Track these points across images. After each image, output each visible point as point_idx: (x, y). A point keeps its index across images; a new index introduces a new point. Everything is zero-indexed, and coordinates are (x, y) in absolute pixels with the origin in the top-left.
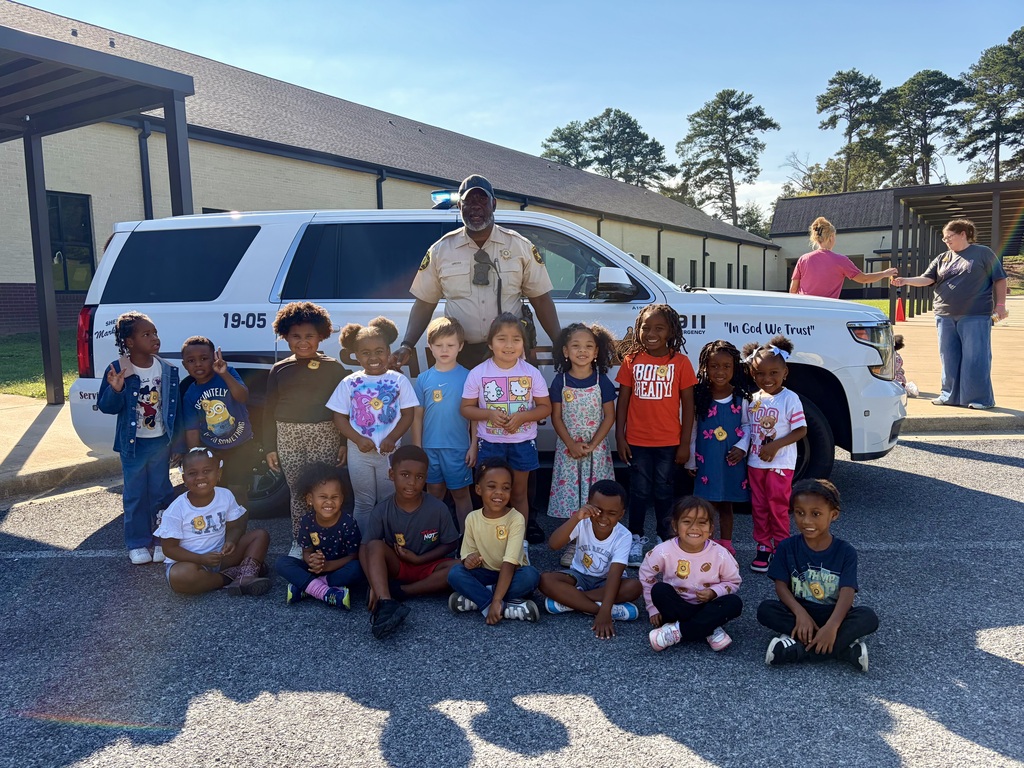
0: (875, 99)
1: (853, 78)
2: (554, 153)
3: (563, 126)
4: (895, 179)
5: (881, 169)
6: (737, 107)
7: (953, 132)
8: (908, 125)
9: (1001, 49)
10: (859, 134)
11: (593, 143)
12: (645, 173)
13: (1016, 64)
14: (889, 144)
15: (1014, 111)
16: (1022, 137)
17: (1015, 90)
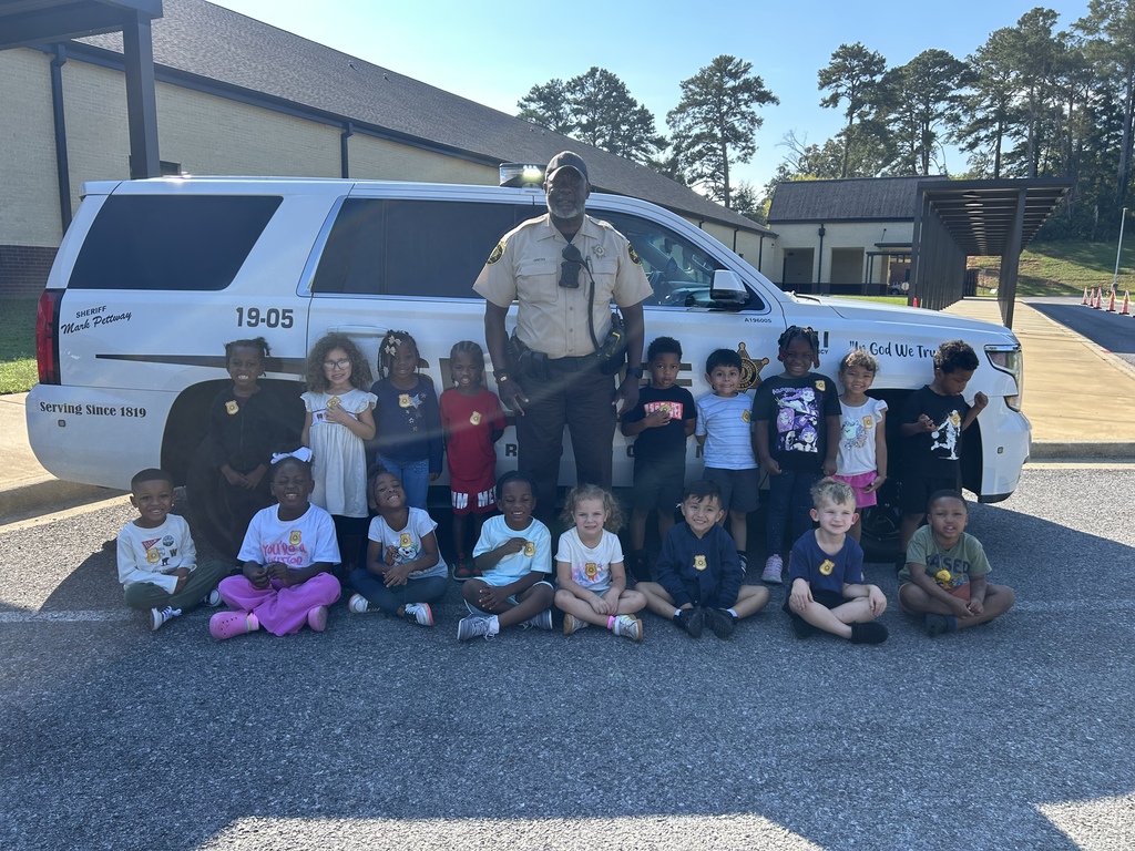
0: (878, 78)
1: (857, 53)
2: (532, 113)
3: (542, 84)
4: (895, 167)
5: (880, 155)
6: (734, 76)
7: (955, 119)
8: (910, 108)
9: (1010, 31)
10: (859, 116)
11: (576, 106)
12: (632, 144)
13: (1025, 49)
14: (890, 128)
15: (1018, 99)
16: (1025, 129)
17: (1021, 77)
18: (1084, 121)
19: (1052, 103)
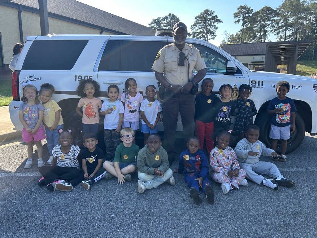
0: (251, 15)
1: (245, 8)
2: (153, 27)
3: (155, 18)
4: (256, 40)
5: (252, 37)
6: (210, 15)
7: (273, 26)
8: (260, 23)
10: (246, 26)
11: (165, 25)
13: (293, 6)
14: (254, 29)
15: (291, 20)
16: (293, 29)
17: (292, 14)
18: (310, 26)
19: (301, 21)
